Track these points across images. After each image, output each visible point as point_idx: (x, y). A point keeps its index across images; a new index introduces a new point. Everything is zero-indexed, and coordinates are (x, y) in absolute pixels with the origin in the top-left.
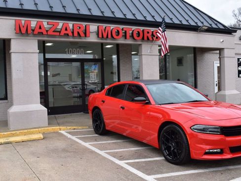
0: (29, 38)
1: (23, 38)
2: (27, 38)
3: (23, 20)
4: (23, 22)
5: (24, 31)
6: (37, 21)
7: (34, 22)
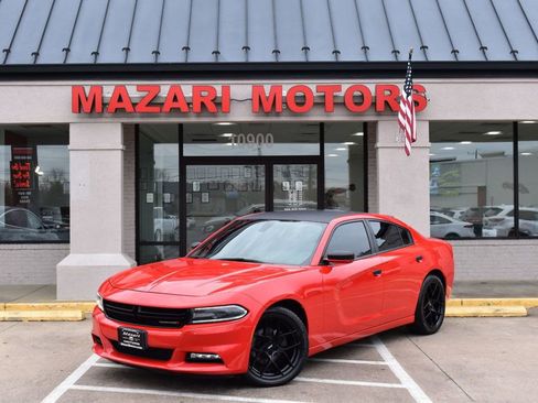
0: (104, 120)
1: (93, 120)
2: (99, 120)
3: (87, 85)
4: (87, 90)
5: (87, 106)
6: (117, 86)
7: (108, 89)
